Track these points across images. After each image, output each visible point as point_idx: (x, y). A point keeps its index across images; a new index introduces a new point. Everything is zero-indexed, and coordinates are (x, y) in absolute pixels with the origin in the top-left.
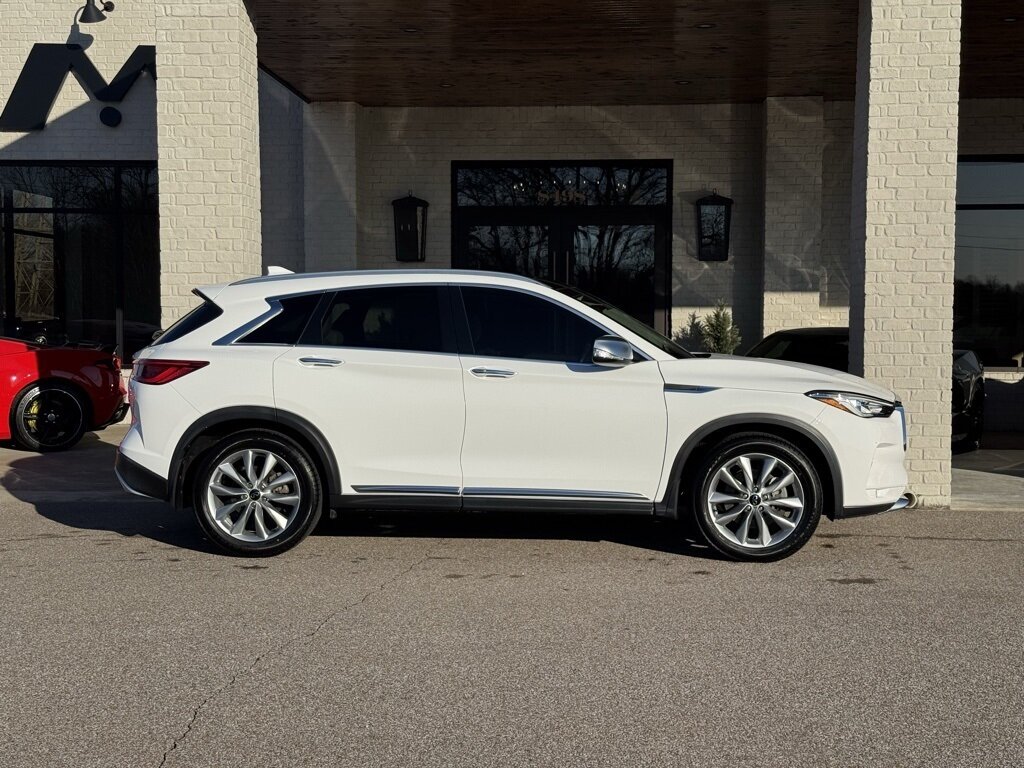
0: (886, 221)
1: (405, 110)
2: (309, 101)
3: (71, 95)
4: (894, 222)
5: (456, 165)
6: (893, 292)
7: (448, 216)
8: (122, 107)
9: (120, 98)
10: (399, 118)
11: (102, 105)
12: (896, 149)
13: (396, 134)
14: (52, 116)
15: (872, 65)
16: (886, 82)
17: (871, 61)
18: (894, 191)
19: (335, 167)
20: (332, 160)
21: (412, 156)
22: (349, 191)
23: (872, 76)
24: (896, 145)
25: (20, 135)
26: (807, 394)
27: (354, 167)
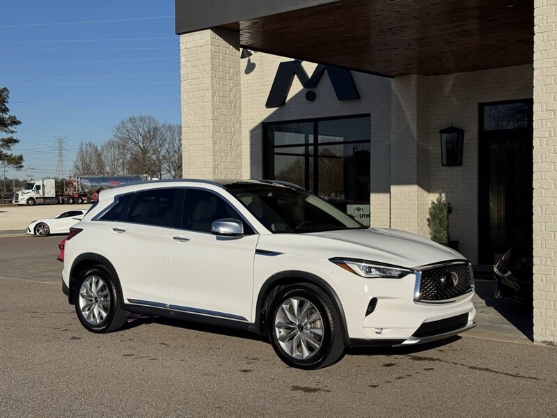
0: (547, 135)
1: (453, 76)
2: (392, 77)
3: (296, 87)
4: (553, 135)
5: (482, 106)
6: (553, 186)
7: (476, 137)
8: (316, 90)
9: (315, 86)
10: (450, 80)
11: (308, 90)
12: (553, 82)
13: (448, 90)
14: (288, 99)
15: (535, 24)
16: (545, 34)
17: (535, 21)
18: (552, 112)
19: (406, 113)
20: (405, 109)
21: (456, 103)
22: (413, 127)
23: (535, 32)
24: (553, 79)
25: (275, 109)
26: (331, 260)
27: (416, 113)
